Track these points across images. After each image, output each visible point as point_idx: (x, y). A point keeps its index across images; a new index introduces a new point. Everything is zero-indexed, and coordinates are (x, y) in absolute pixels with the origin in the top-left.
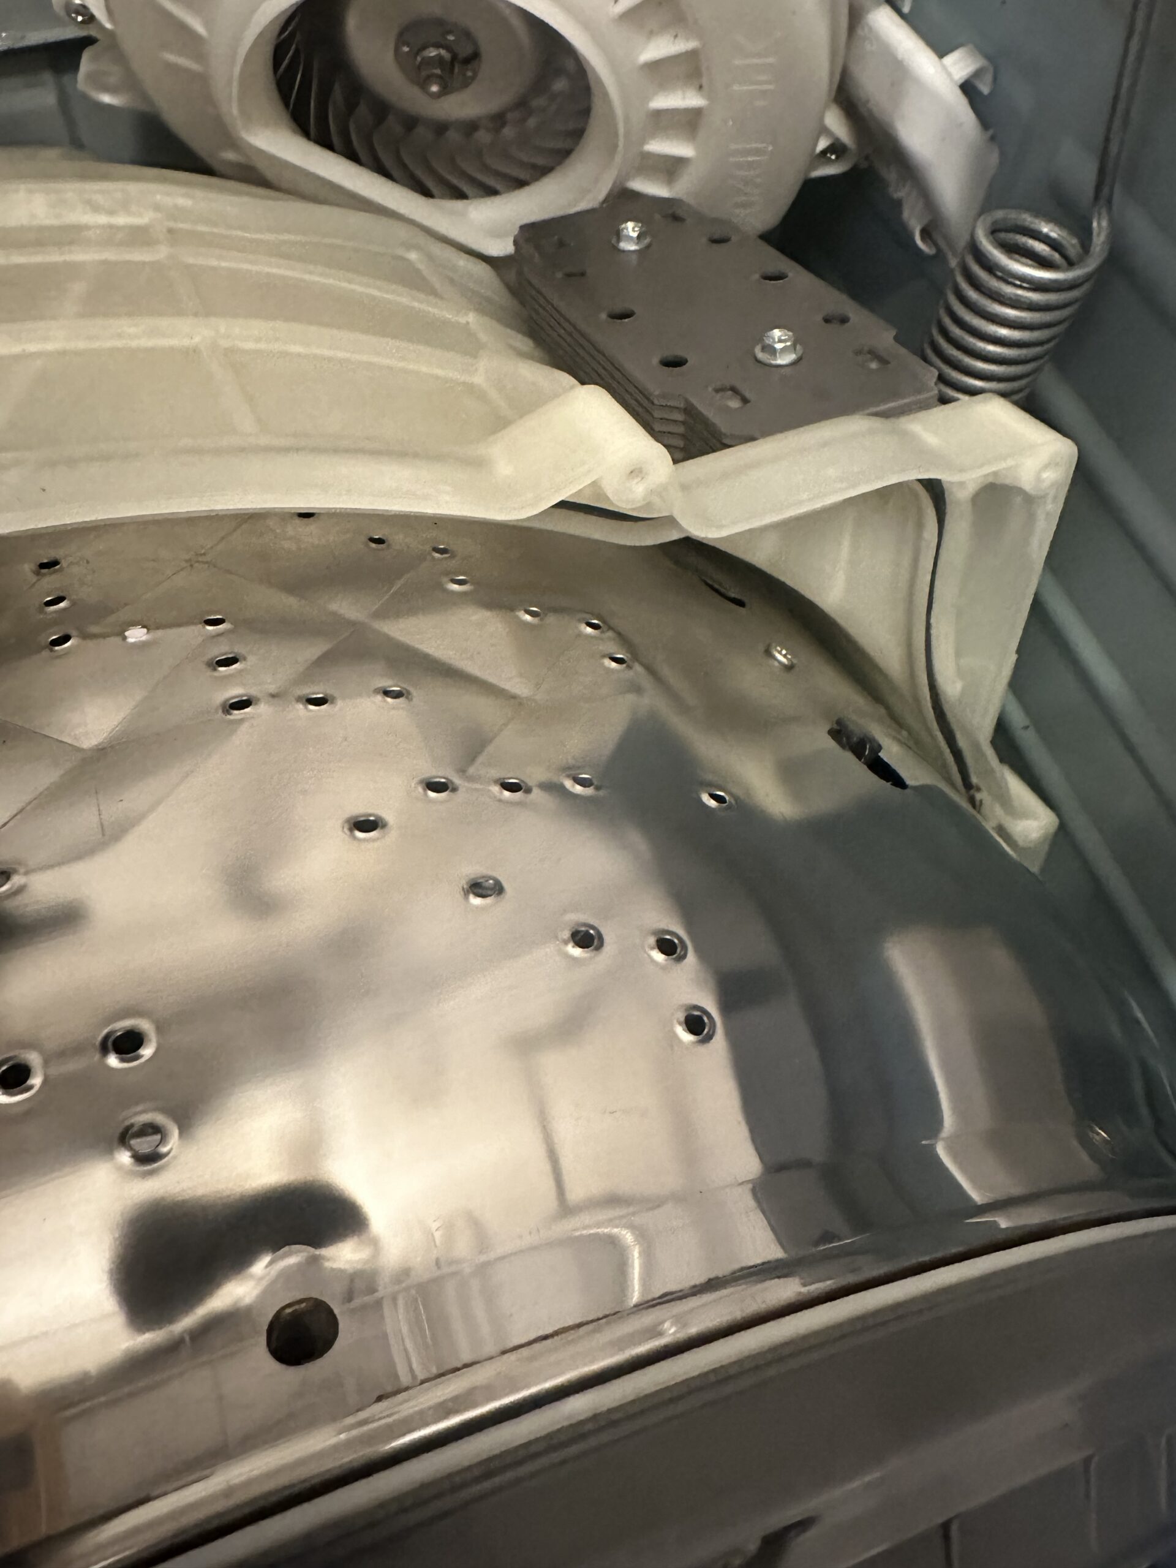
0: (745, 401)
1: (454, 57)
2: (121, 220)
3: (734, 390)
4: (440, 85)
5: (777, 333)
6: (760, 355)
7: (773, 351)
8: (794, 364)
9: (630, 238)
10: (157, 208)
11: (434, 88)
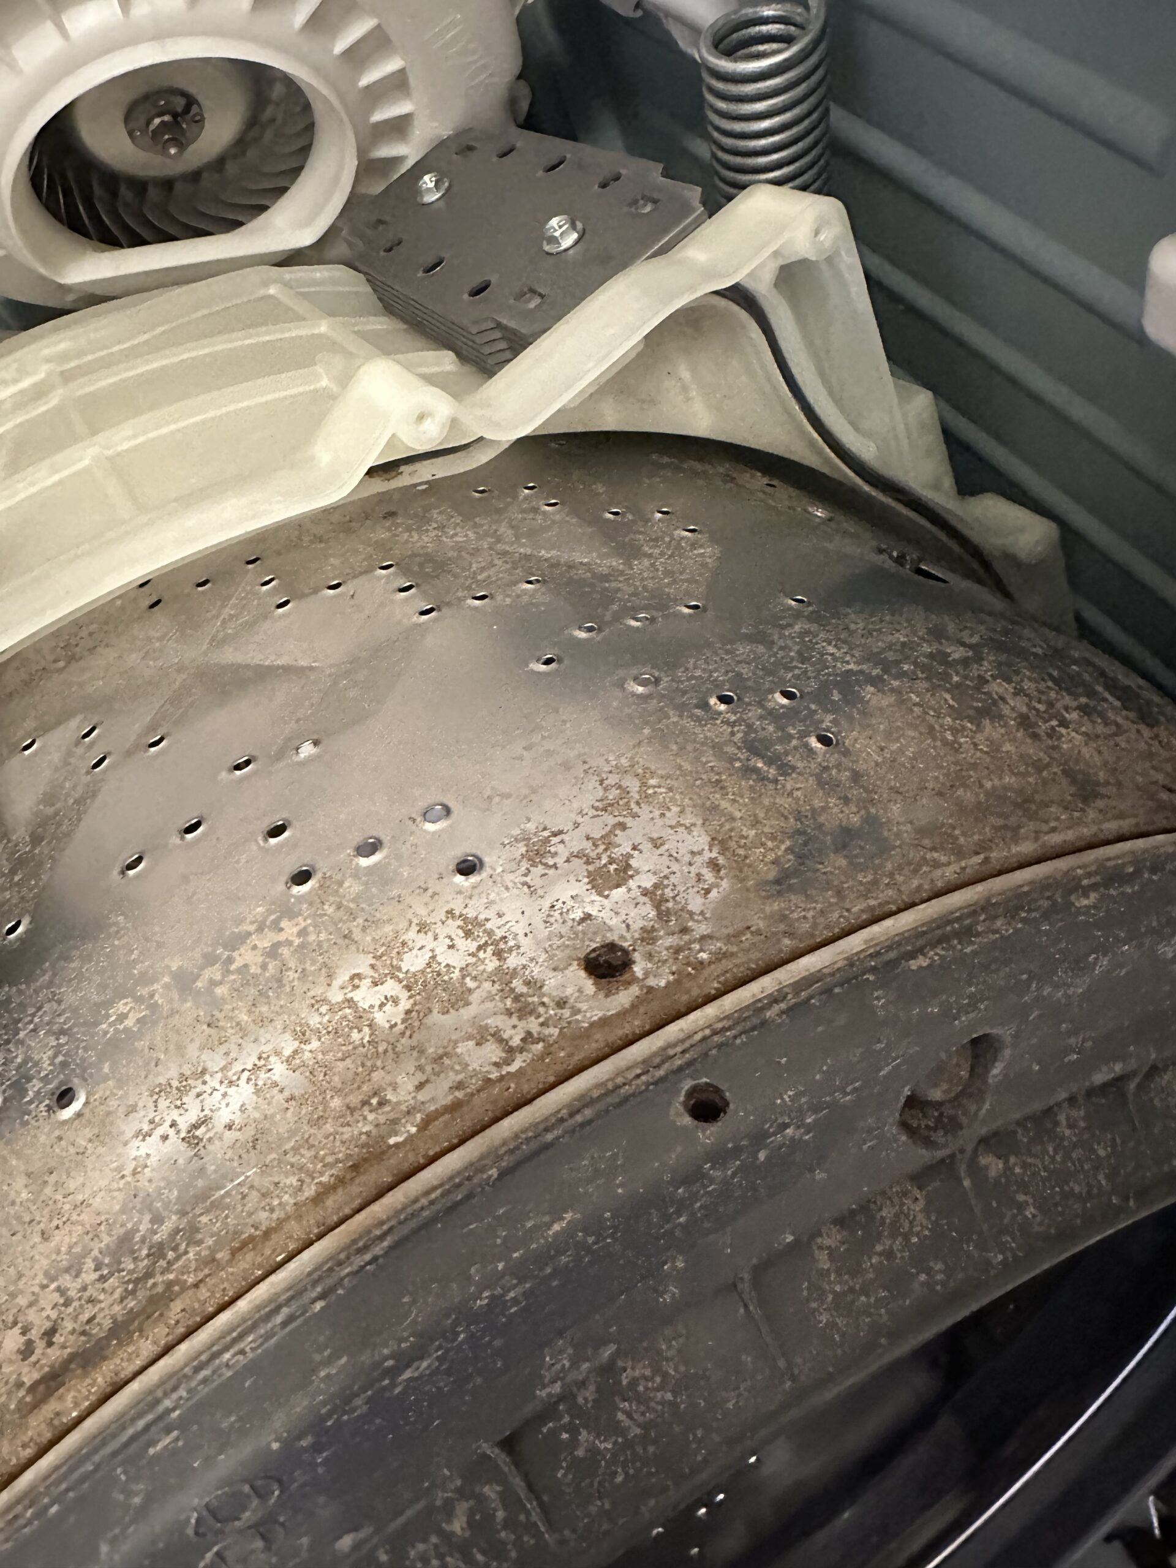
0: (541, 296)
1: (175, 115)
2: (26, 383)
3: (532, 291)
4: (175, 146)
5: (554, 222)
6: (547, 248)
7: (553, 240)
8: (577, 242)
9: (429, 190)
10: (48, 360)
11: (173, 151)
